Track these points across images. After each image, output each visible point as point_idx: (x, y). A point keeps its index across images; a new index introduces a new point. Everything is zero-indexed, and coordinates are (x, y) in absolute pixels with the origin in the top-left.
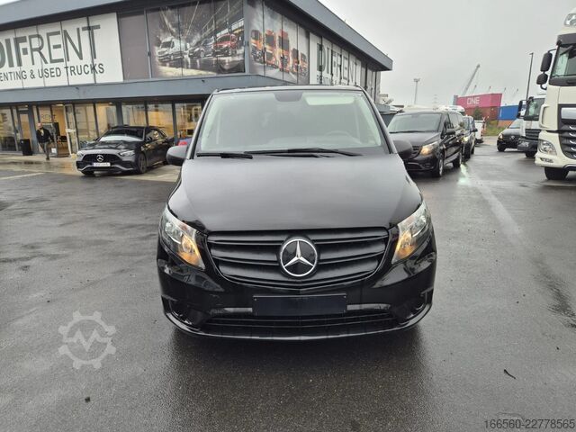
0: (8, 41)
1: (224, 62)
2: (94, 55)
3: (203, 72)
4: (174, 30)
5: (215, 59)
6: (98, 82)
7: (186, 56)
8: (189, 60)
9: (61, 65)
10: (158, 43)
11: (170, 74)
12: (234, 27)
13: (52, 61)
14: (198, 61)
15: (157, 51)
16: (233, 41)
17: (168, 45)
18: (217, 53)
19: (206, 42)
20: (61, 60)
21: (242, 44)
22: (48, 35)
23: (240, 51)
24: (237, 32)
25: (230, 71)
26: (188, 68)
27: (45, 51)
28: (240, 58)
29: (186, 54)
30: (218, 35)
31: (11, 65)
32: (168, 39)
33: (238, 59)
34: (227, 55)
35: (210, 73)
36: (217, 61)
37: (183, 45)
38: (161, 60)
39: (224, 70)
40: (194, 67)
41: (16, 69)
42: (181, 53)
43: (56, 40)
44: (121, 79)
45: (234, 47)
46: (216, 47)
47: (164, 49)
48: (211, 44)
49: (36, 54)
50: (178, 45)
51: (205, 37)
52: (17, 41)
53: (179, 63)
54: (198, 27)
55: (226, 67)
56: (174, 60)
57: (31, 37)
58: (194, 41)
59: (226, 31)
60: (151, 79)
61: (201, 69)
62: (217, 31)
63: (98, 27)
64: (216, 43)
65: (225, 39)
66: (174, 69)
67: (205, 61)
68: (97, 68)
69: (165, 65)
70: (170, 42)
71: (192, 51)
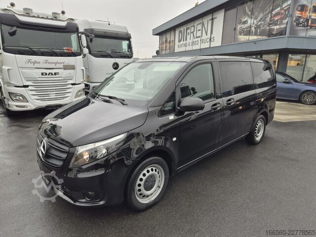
0: (184, 29)
1: (273, 30)
2: (211, 33)
3: (260, 37)
4: (249, 13)
5: (268, 28)
6: (211, 46)
7: (253, 28)
8: (254, 30)
9: (199, 39)
10: (240, 22)
11: (243, 40)
12: (284, 6)
13: (197, 37)
14: (258, 31)
15: (239, 27)
16: (282, 15)
17: (245, 22)
18: (270, 24)
19: (266, 18)
20: (199, 37)
21: (287, 17)
22: (198, 25)
23: (285, 21)
24: (286, 8)
25: (276, 35)
26: (252, 35)
27: (195, 33)
28: (284, 26)
29: (253, 27)
30: (273, 12)
31: (183, 41)
32: (245, 20)
33: (282, 26)
34: (276, 25)
35: (264, 37)
36: (269, 29)
37: (252, 21)
38: (239, 32)
39: (272, 34)
40: (256, 34)
41: (185, 42)
42: (250, 27)
43: (199, 27)
44: (220, 45)
45: (282, 19)
46: (270, 21)
47: (243, 25)
48: (268, 19)
49: (192, 34)
50: (250, 22)
51: (265, 15)
52: (187, 29)
53: (249, 33)
54: (262, 10)
55: (274, 33)
56: (246, 31)
57: (192, 27)
58: (259, 18)
59: (279, 9)
60: (233, 43)
61: (260, 35)
62: (272, 10)
63: (216, 18)
64: (271, 17)
65: (278, 14)
66: (245, 36)
67: (262, 30)
68: (212, 39)
69: (241, 35)
70: (246, 21)
71: (256, 25)
